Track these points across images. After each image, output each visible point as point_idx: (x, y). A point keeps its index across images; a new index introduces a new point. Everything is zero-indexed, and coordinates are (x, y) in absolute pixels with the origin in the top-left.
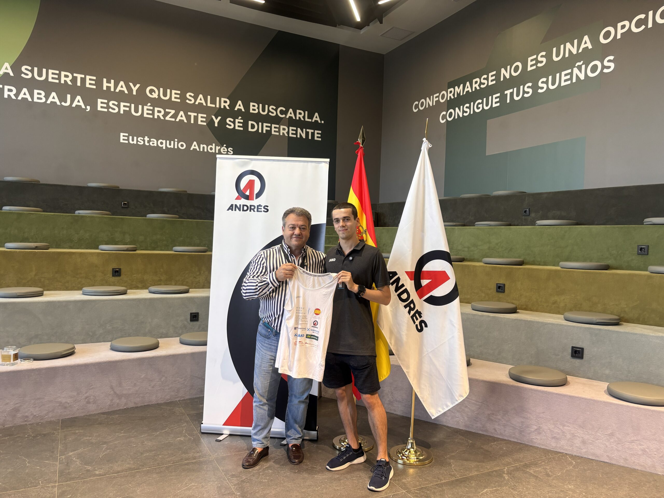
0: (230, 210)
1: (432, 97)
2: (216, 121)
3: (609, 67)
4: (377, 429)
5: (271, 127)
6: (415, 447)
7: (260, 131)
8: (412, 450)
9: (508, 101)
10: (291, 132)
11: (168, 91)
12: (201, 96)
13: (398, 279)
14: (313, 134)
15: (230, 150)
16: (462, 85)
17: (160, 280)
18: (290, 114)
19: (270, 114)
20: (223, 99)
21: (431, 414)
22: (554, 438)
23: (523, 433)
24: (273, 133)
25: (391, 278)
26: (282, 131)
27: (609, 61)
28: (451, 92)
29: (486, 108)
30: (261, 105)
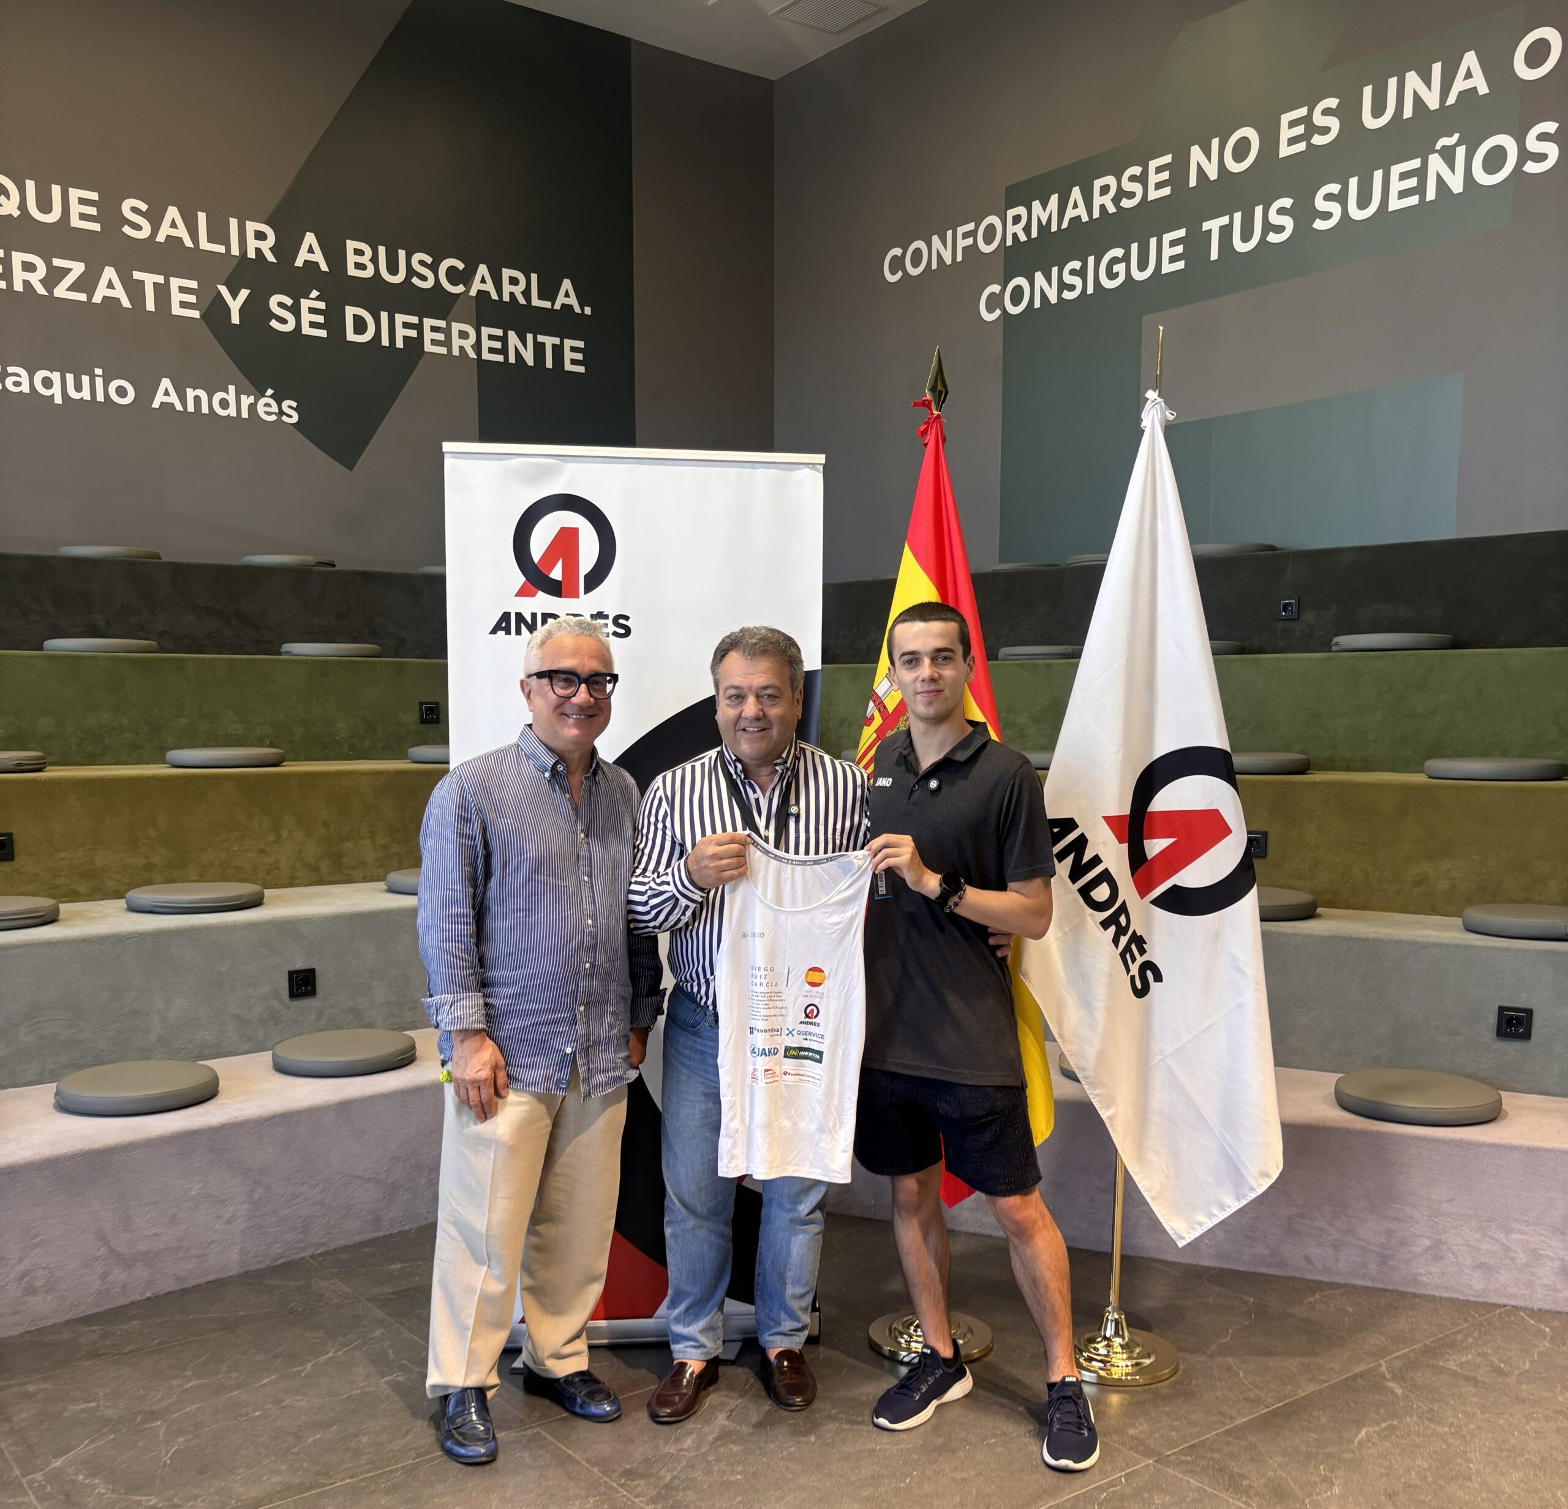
0: (501, 633)
1: (949, 233)
2: (235, 306)
3: (1541, 157)
4: (1047, 1292)
5: (419, 327)
6: (1126, 1334)
7: (385, 342)
8: (1118, 1341)
9: (1214, 255)
10: (486, 344)
11: (56, 190)
12: (173, 213)
13: (1082, 841)
14: (558, 351)
15: (290, 407)
16: (1054, 199)
17: (149, 867)
18: (482, 281)
19: (415, 281)
20: (251, 227)
21: (1176, 1234)
22: (1481, 1266)
23: (1390, 1263)
24: (428, 347)
25: (1057, 838)
26: (456, 342)
27: (1542, 137)
28: (1017, 219)
29: (1139, 276)
30: (382, 250)
